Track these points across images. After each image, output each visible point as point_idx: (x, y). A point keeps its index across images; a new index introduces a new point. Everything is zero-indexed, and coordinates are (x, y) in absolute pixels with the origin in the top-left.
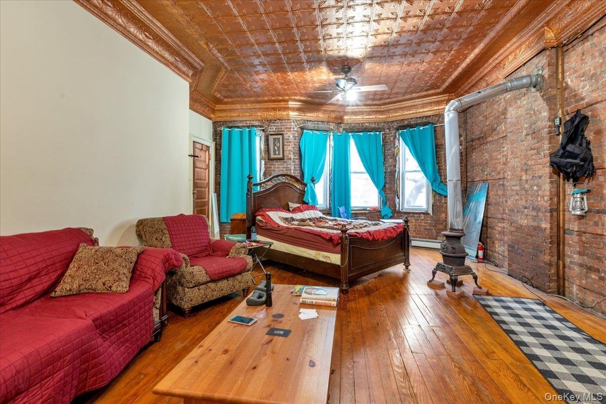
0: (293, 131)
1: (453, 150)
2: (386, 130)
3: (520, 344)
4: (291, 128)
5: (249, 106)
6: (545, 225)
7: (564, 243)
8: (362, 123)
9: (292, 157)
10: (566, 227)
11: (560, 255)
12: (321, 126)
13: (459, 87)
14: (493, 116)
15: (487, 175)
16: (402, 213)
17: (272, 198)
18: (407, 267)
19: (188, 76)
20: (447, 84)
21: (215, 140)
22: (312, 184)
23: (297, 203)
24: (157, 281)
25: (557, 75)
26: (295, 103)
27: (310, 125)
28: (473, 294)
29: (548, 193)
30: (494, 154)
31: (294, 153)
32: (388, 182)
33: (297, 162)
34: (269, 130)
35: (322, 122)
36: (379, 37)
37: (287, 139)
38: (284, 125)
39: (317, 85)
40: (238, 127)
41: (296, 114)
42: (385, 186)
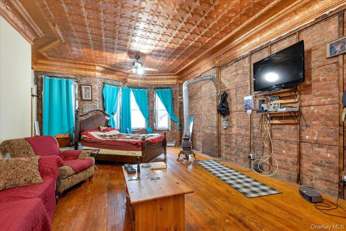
0: (98, 84)
1: (186, 103)
2: (149, 89)
3: (214, 174)
4: (96, 82)
5: (67, 64)
6: (215, 132)
7: (220, 138)
8: (137, 84)
9: (98, 100)
10: (221, 133)
11: (219, 143)
12: (115, 83)
13: (182, 74)
14: (195, 88)
15: (193, 113)
16: (157, 130)
17: (91, 124)
18: (165, 155)
19: (31, 40)
20: (178, 72)
21: (36, 83)
22: (113, 116)
23: (104, 126)
24: (56, 175)
25: (219, 77)
26: (100, 68)
27: (108, 81)
28: (194, 161)
29: (216, 121)
30: (196, 104)
31: (99, 97)
32: (150, 115)
33: (101, 103)
34: (81, 81)
35: (115, 81)
36: (157, 47)
37: (94, 89)
38: (92, 80)
39: (118, 61)
40: (57, 77)
41: (100, 74)
42: (149, 117)
